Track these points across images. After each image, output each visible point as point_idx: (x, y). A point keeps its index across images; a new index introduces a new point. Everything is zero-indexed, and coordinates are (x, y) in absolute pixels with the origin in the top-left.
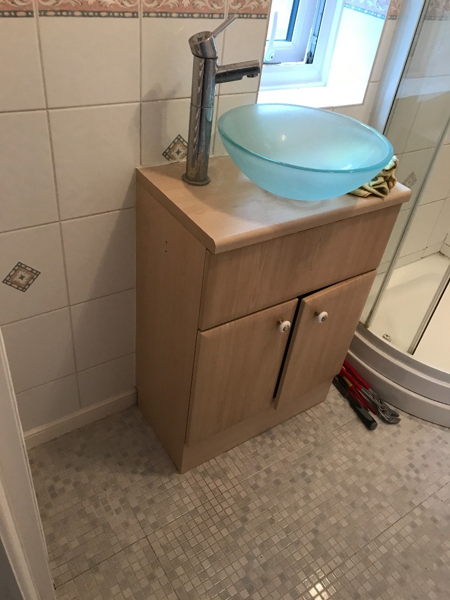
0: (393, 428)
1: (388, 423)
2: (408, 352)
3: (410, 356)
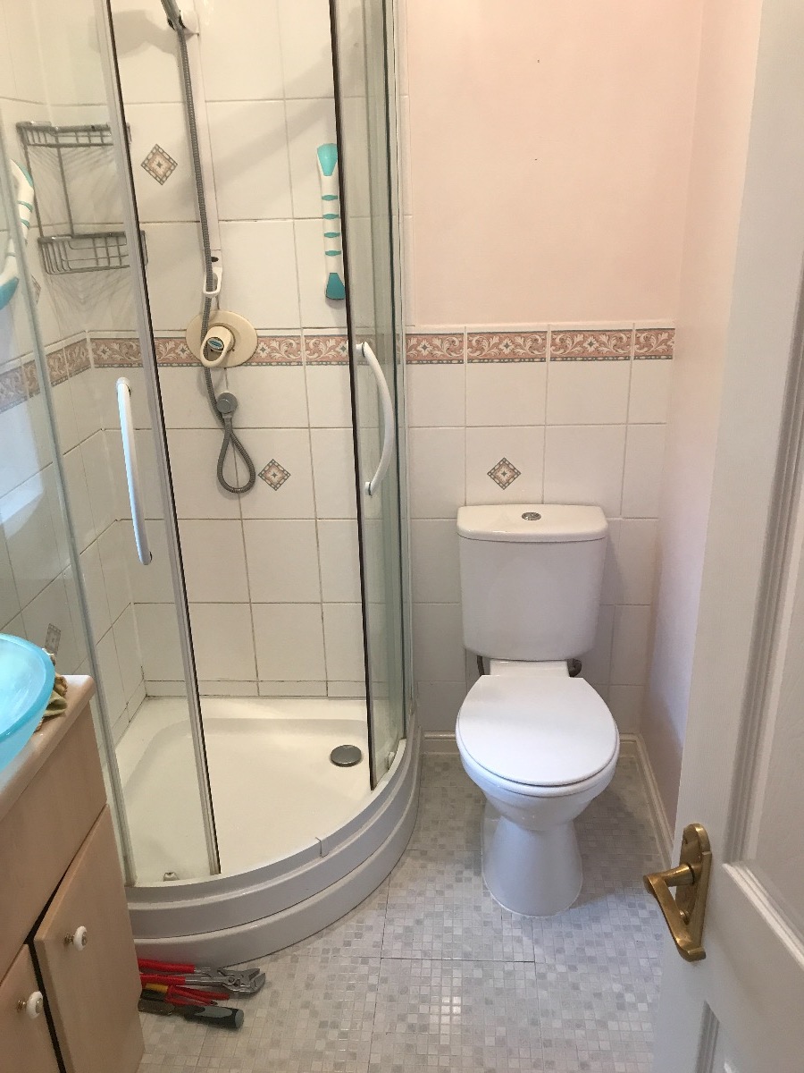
0: (265, 994)
1: (253, 994)
2: (212, 874)
3: (219, 877)
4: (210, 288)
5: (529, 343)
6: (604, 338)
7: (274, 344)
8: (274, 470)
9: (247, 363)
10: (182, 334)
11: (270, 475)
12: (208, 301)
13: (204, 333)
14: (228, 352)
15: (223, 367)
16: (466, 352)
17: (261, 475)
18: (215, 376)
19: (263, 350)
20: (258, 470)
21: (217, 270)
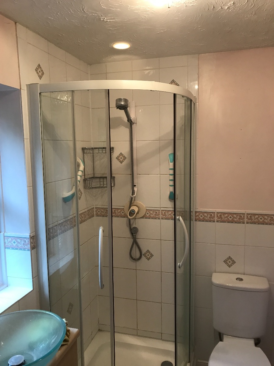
4: (132, 195)
5: (238, 217)
6: (266, 217)
7: (151, 212)
8: (148, 254)
9: (142, 218)
10: (123, 208)
11: (147, 255)
12: (132, 198)
13: (130, 208)
14: (137, 214)
15: (135, 218)
16: (216, 219)
17: (144, 255)
18: (132, 221)
19: (148, 214)
20: (143, 253)
21: (135, 189)
